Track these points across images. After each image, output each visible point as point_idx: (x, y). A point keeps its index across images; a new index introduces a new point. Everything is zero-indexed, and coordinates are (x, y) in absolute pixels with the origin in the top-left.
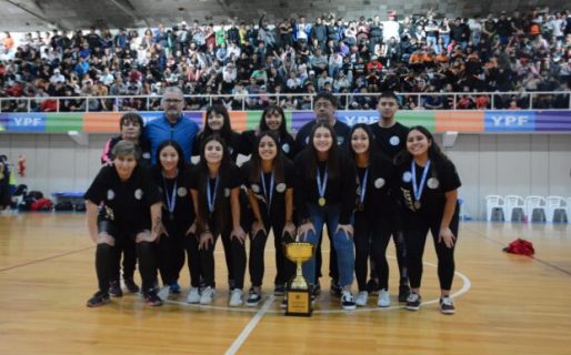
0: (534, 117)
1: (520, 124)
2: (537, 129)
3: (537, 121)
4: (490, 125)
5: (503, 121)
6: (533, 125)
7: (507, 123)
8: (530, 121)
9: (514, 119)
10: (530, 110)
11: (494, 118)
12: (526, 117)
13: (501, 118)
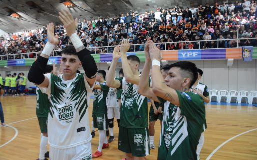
0: (200, 53)
1: (194, 56)
2: (202, 58)
3: (202, 55)
4: (180, 57)
5: (187, 55)
6: (201, 57)
7: (189, 56)
8: (199, 55)
9: (192, 54)
10: (200, 49)
11: (183, 54)
12: (197, 53)
13: (186, 53)
